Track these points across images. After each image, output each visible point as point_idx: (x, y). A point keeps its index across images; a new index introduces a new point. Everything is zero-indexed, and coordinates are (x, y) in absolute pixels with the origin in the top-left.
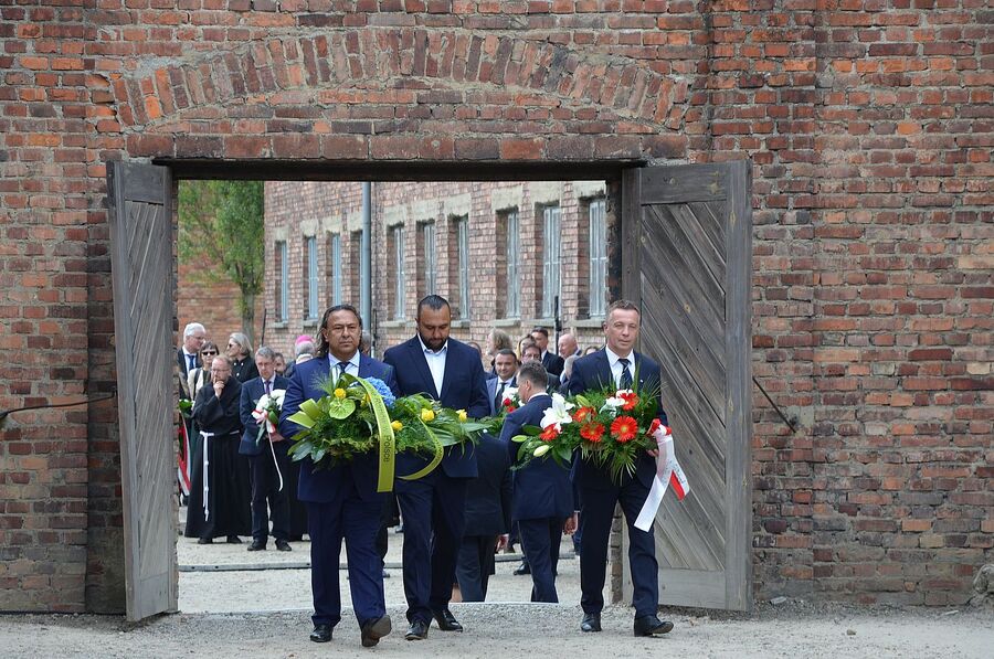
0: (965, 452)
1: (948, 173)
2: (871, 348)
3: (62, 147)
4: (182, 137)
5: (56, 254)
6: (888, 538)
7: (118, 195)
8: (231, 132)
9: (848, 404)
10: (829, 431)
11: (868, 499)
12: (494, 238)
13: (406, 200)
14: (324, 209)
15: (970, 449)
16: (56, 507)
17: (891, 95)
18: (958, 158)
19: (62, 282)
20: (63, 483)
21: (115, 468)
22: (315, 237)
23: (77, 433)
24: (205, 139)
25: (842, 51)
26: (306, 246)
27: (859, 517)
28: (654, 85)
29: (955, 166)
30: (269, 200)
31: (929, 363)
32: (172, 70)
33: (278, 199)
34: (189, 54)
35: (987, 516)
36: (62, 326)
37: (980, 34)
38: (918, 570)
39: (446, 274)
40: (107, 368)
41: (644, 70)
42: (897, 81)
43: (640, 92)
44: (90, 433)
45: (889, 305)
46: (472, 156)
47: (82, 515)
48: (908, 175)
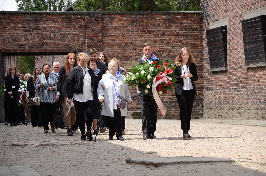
1: (122, 54)
4: (5, 49)
8: (12, 48)
17: (113, 42)
18: (124, 51)
24: (8, 49)
25: (106, 36)
28: (78, 41)
32: (3, 39)
34: (6, 36)
37: (126, 33)
41: (76, 38)
42: (114, 40)
43: (76, 42)
46: (51, 51)
48: (116, 54)
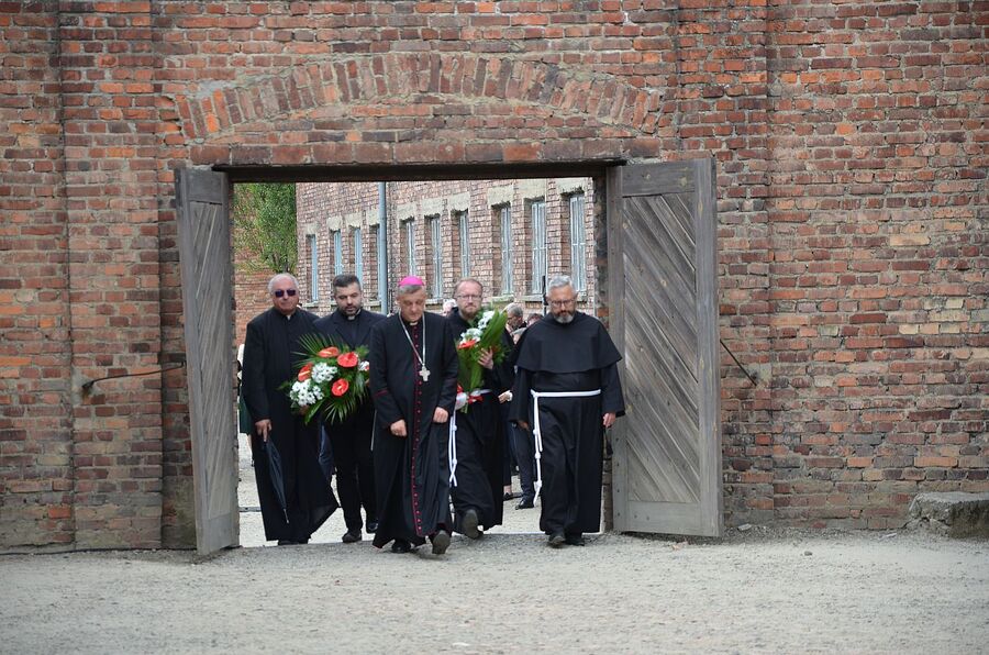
0: (899, 400)
1: (880, 166)
2: (818, 313)
3: (136, 158)
4: (237, 148)
5: (132, 248)
6: (835, 473)
7: (184, 197)
8: (277, 142)
9: (800, 361)
10: (784, 384)
11: (817, 440)
12: (490, 229)
13: (415, 198)
14: (347, 207)
15: (903, 397)
16: (137, 460)
17: (830, 102)
18: (889, 153)
19: (137, 271)
20: (141, 440)
21: (185, 426)
22: (339, 231)
23: (152, 398)
24: (256, 148)
25: (789, 66)
26: (332, 239)
27: (811, 456)
28: (631, 96)
29: (886, 160)
30: (300, 202)
31: (867, 325)
32: (229, 94)
33: (308, 200)
34: (241, 77)
35: (919, 453)
36: (138, 308)
37: (904, 49)
38: (862, 500)
39: (450, 259)
40: (177, 342)
41: (623, 84)
42: (836, 90)
43: (619, 104)
44: (163, 398)
45: (832, 276)
46: (480, 158)
47: (158, 466)
48: (846, 168)
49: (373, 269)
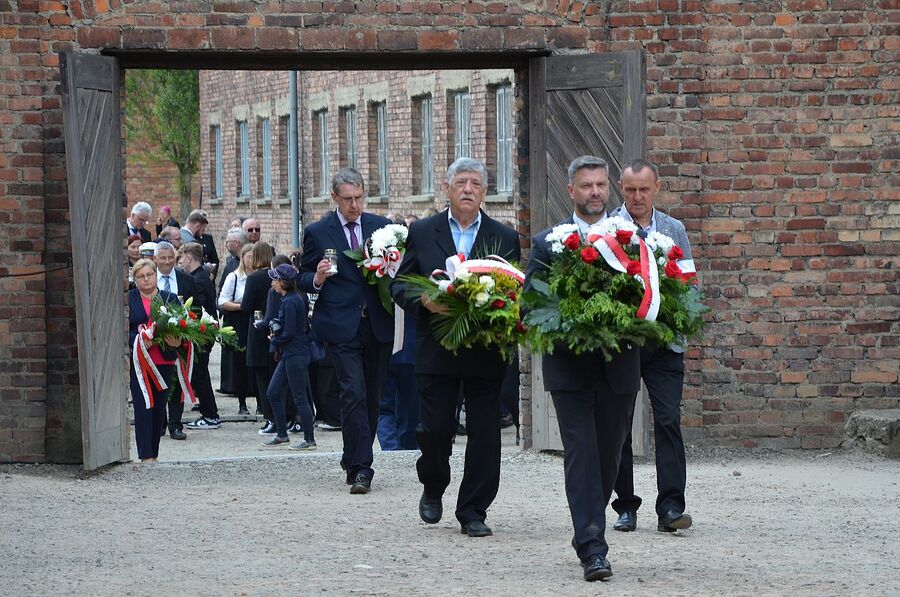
0: (837, 312)
1: (821, 60)
2: (753, 218)
3: (18, 39)
4: (128, 30)
5: (13, 137)
6: (768, 389)
7: (70, 82)
8: (173, 25)
9: (733, 269)
10: (715, 294)
11: (750, 354)
12: (410, 122)
13: (329, 87)
14: (254, 96)
15: (842, 309)
16: (18, 367)
18: (830, 46)
19: (19, 162)
20: (23, 345)
21: (71, 331)
22: (246, 121)
23: (35, 300)
24: (150, 31)
26: (238, 130)
27: (743, 371)
29: (828, 53)
30: (203, 88)
31: (804, 231)
33: (212, 87)
35: (856, 369)
36: (20, 202)
38: (796, 417)
39: (366, 154)
40: (63, 241)
44: (47, 300)
45: (768, 179)
46: (393, 47)
47: (41, 374)
48: (785, 64)
49: (283, 163)
